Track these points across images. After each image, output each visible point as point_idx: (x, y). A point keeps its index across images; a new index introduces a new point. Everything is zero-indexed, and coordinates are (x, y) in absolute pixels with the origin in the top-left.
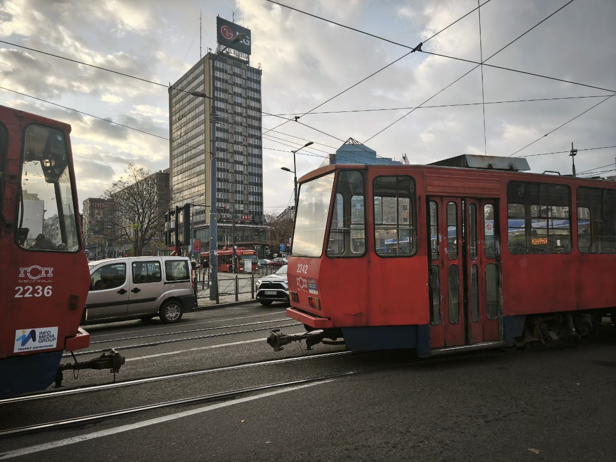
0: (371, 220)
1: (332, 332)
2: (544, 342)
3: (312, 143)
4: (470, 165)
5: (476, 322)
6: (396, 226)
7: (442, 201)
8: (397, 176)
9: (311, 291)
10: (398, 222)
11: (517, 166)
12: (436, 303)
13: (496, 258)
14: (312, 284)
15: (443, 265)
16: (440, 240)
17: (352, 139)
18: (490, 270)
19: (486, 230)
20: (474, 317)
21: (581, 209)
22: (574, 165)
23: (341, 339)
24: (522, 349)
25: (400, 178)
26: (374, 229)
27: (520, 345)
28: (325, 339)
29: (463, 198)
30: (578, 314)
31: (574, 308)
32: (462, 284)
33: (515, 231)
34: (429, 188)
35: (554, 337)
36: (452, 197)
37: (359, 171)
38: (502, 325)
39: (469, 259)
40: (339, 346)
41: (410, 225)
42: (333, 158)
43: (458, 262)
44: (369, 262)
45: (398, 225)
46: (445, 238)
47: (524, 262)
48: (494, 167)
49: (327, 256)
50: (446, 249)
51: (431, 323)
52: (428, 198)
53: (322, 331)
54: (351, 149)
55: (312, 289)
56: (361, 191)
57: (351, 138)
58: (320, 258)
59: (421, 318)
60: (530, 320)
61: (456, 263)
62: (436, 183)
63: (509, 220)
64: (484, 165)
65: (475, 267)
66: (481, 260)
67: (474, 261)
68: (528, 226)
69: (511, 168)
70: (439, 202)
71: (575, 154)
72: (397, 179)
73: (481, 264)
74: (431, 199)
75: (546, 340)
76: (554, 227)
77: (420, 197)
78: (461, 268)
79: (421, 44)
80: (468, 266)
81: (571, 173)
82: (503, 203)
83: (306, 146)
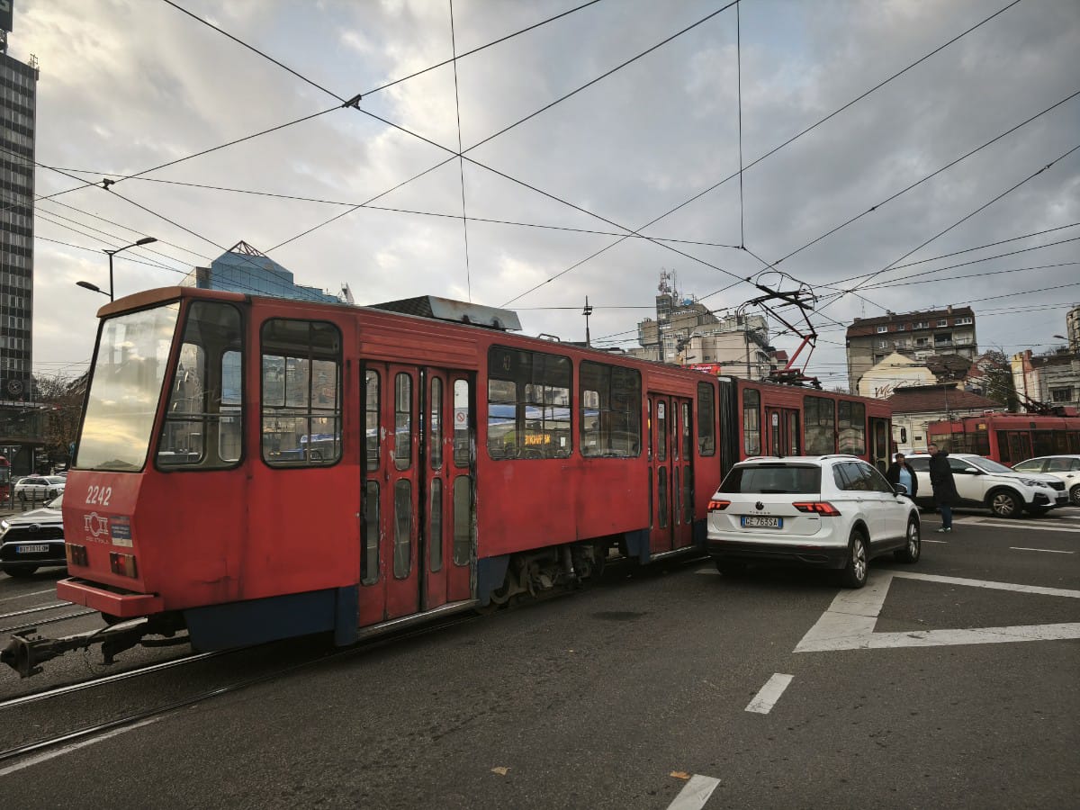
0: (255, 399)
1: (164, 622)
2: (533, 594)
3: (154, 240)
4: (435, 314)
5: (437, 572)
6: (306, 412)
7: (387, 370)
8: (311, 322)
9: (117, 542)
10: (310, 404)
11: (504, 323)
12: (371, 546)
13: (470, 466)
14: (119, 525)
15: (386, 480)
16: (383, 437)
17: (245, 244)
18: (460, 485)
19: (456, 422)
20: (433, 565)
21: (587, 393)
22: (588, 329)
23: (183, 633)
24: (504, 607)
25: (317, 327)
26: (262, 416)
27: (500, 601)
28: (147, 637)
29: (422, 368)
30: (577, 546)
31: (573, 538)
32: (416, 510)
33: (500, 427)
34: (366, 348)
35: (547, 583)
36: (405, 366)
37: (234, 306)
38: (476, 573)
39: (428, 467)
40: (181, 646)
41: (336, 410)
42: (203, 275)
43: (413, 475)
44: (249, 478)
45: (310, 409)
46: (390, 434)
47: (509, 471)
48: (472, 322)
49: (156, 468)
50: (391, 453)
51: (361, 582)
52: (365, 365)
53: (146, 620)
54: (240, 262)
55: (118, 536)
56: (238, 342)
57: (242, 242)
58: (141, 472)
59: (345, 575)
60: (515, 559)
61: (408, 475)
62: (377, 338)
63: (490, 406)
64: (457, 316)
65: (438, 481)
66: (447, 469)
67: (437, 473)
68: (520, 417)
69: (496, 326)
70: (383, 372)
71: (590, 314)
72: (311, 327)
73: (448, 476)
74: (368, 365)
75: (536, 589)
76: (555, 418)
77: (349, 362)
78: (416, 485)
79: (359, 97)
80: (428, 480)
81: (584, 340)
82: (481, 379)
83: (139, 243)
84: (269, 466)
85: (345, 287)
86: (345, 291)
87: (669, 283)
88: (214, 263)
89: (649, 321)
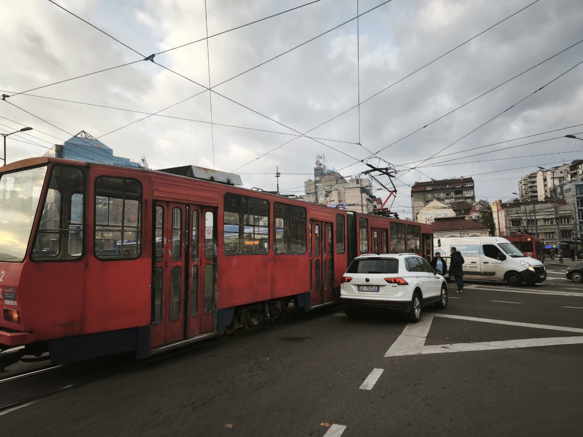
0: (91, 221)
1: (35, 348)
2: (247, 327)
3: (31, 129)
4: (195, 176)
5: (195, 317)
6: (121, 228)
7: (168, 206)
8: (124, 178)
9: (7, 302)
10: (123, 223)
11: (233, 181)
12: (158, 303)
13: (213, 259)
14: (9, 293)
15: (167, 267)
16: (165, 243)
17: (84, 132)
18: (208, 269)
19: (206, 235)
20: (192, 313)
21: (278, 220)
22: (278, 185)
23: (47, 354)
24: (232, 335)
25: (127, 181)
26: (95, 230)
27: (230, 332)
28: (25, 357)
29: (187, 205)
30: (271, 302)
31: (269, 297)
32: (183, 283)
33: (230, 236)
34: (156, 194)
35: (255, 322)
36: (178, 204)
37: (80, 169)
38: (216, 318)
39: (190, 259)
40: (46, 361)
41: (138, 227)
42: (60, 149)
43: (181, 263)
44: (87, 265)
45: (123, 227)
46: (169, 241)
47: (235, 262)
48: (215, 180)
49: (31, 259)
50: (170, 251)
51: (151, 324)
52: (155, 203)
53: (24, 347)
54: (80, 143)
55: (8, 299)
56: (81, 188)
57: (83, 131)
58: (22, 262)
59: (142, 319)
60: (238, 309)
61: (179, 264)
62: (162, 189)
63: (225, 225)
64: (207, 177)
65: (196, 267)
66: (201, 261)
67: (195, 262)
68: (241, 232)
69: (229, 183)
70: (165, 206)
71: (279, 176)
72: (124, 181)
73: (201, 264)
74: (157, 203)
75: (249, 326)
76: (260, 233)
77: (146, 201)
78: (183, 269)
79: (153, 56)
80: (190, 268)
81: (276, 191)
82: (220, 211)
83: (22, 130)
84: (98, 259)
85: (143, 158)
86: (143, 160)
87: (321, 161)
88: (66, 143)
89: (310, 180)
